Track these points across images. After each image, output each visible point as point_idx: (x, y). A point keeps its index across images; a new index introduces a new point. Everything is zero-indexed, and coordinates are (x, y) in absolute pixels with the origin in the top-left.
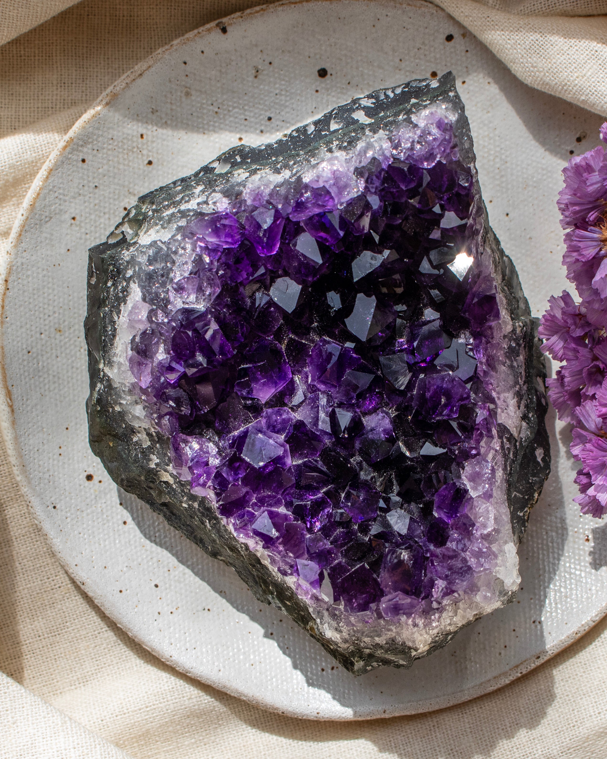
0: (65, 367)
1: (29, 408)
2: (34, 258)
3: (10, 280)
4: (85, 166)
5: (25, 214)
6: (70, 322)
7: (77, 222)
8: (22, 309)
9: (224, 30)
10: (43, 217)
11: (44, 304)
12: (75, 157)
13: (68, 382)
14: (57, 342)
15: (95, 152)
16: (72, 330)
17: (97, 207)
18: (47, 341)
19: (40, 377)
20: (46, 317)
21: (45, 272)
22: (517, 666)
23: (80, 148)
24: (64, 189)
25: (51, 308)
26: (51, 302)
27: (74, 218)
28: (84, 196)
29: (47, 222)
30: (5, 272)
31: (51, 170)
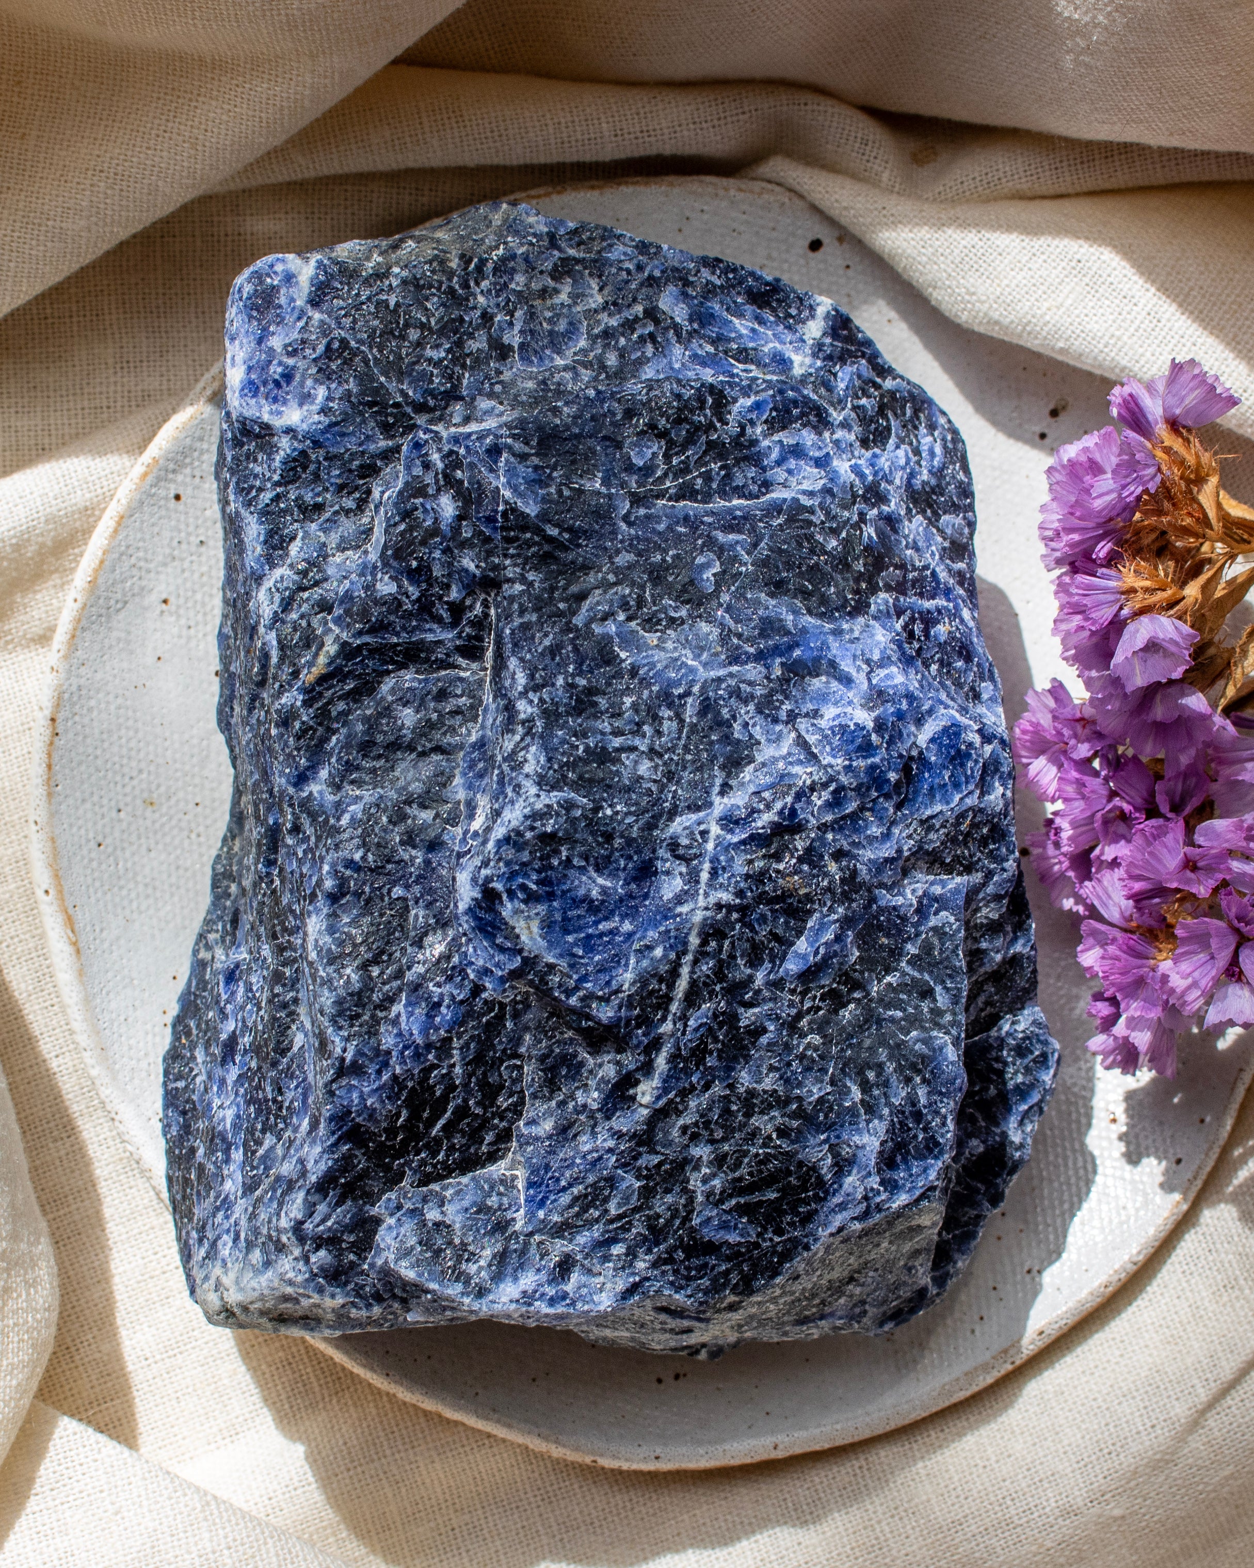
1: (106, 945)
2: (99, 676)
4: (180, 506)
5: (79, 598)
7: (172, 606)
8: (83, 768)
10: (112, 602)
11: (122, 757)
12: (162, 493)
13: (172, 895)
14: (148, 823)
15: (197, 480)
17: (205, 579)
18: (129, 824)
19: (121, 888)
20: (127, 780)
21: (120, 701)
22: (1005, 1351)
23: (171, 476)
24: (146, 551)
25: (134, 764)
26: (133, 753)
27: (165, 602)
30: (50, 705)
31: (122, 517)
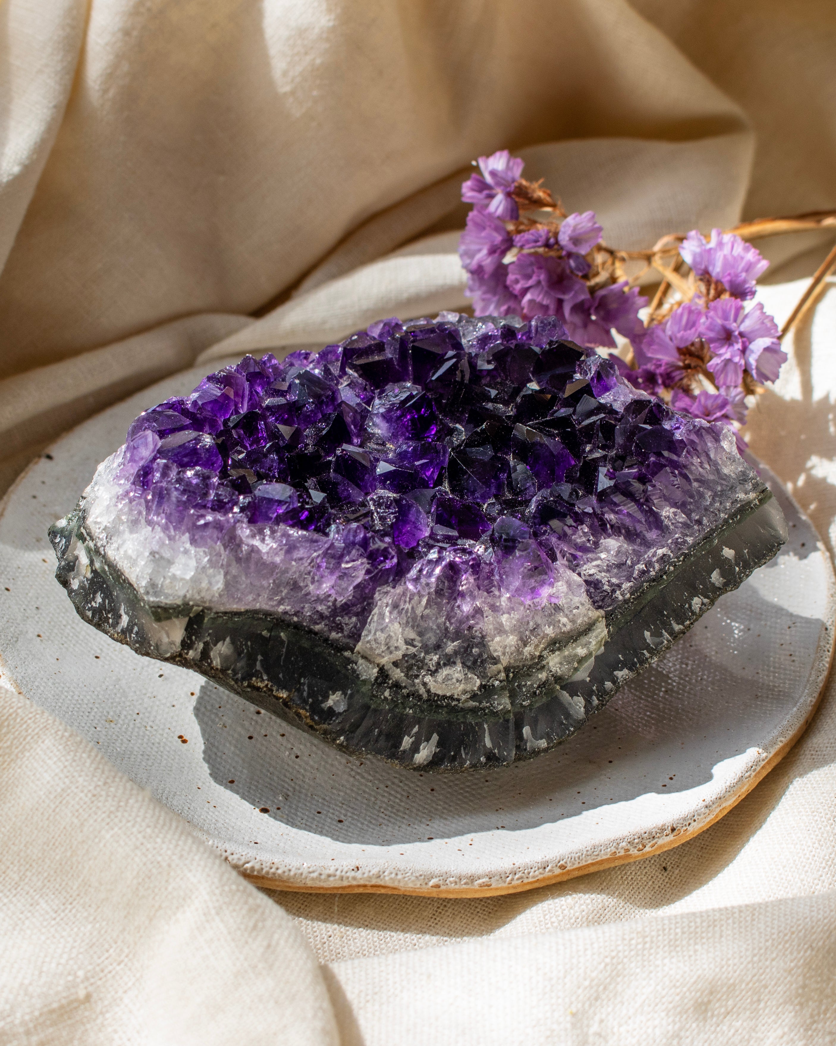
0: (145, 745)
3: (24, 690)
6: (115, 712)
9: (49, 457)
16: (122, 717)
28: (33, 617)
29: (16, 642)
